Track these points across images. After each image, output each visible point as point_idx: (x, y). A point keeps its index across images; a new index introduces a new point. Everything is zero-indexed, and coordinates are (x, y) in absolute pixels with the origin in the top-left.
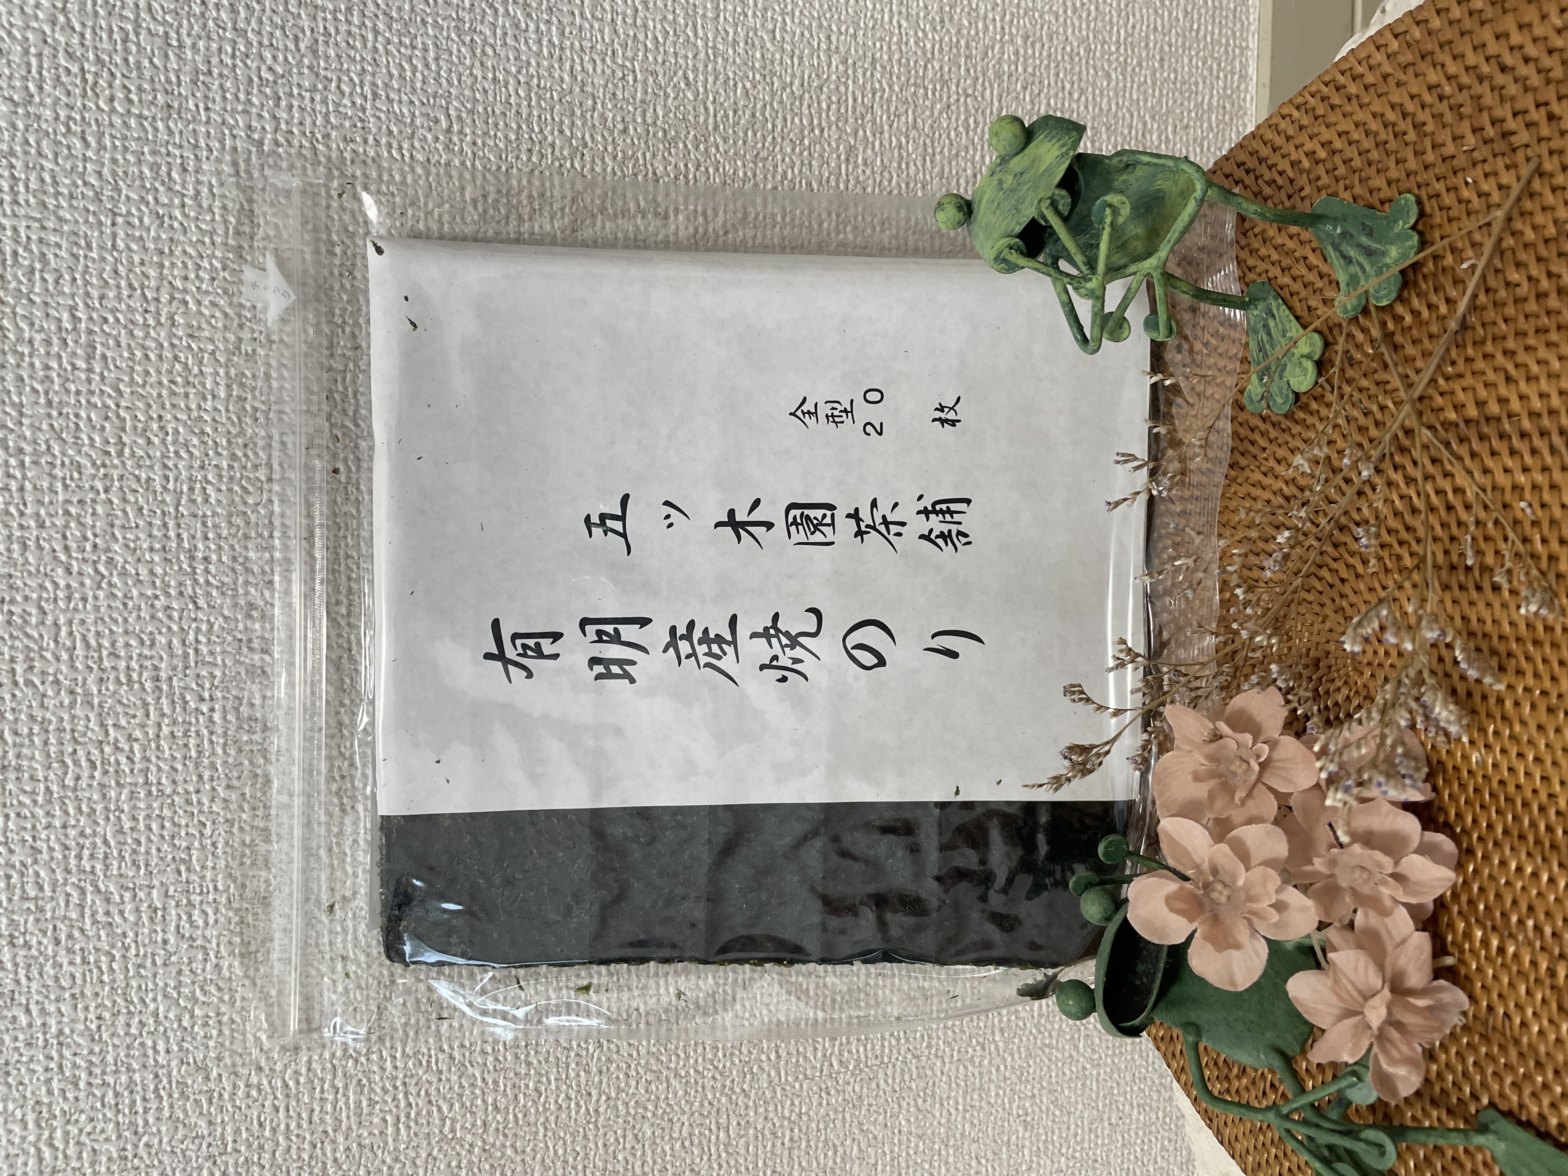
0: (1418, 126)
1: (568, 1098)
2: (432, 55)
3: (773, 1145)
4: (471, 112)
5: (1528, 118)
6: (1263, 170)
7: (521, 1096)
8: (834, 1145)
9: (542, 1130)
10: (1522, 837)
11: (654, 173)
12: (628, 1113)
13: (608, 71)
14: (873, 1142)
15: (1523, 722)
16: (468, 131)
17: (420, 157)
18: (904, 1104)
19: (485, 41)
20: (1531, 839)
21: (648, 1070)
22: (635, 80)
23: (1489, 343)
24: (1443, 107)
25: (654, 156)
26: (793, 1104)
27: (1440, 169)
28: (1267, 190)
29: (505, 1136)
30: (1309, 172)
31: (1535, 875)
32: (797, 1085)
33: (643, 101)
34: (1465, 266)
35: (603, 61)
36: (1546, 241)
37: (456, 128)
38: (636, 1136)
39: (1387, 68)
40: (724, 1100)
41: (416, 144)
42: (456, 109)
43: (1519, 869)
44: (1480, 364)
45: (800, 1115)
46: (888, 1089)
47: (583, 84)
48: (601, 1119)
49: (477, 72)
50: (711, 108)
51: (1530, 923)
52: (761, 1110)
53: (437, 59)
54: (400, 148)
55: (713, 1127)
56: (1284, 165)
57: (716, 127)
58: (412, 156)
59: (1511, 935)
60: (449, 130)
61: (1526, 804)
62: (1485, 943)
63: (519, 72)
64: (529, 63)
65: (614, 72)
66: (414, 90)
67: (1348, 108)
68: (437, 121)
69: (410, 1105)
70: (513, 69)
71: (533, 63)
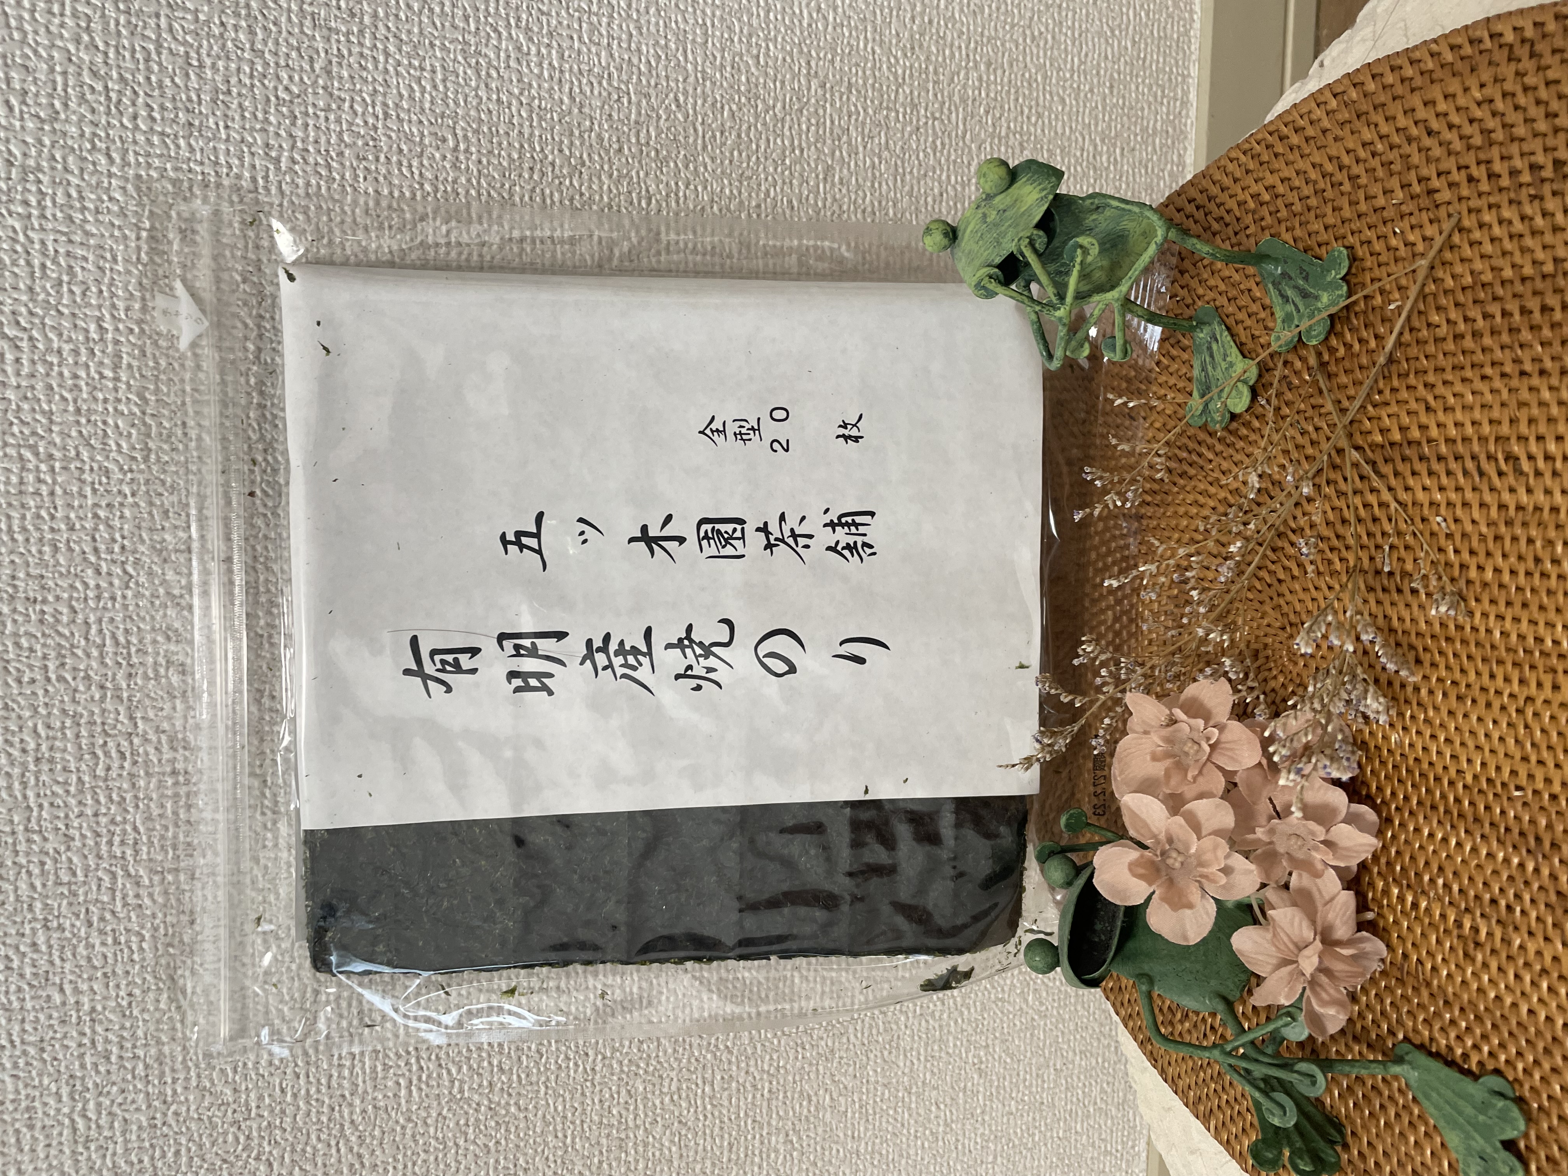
0: (1352, 178)
1: (568, 1058)
2: (439, 76)
3: (754, 1097)
4: (477, 132)
5: (1451, 178)
6: (1212, 206)
7: (524, 1058)
8: (809, 1096)
9: (543, 1089)
10: (1434, 807)
11: (647, 191)
12: (622, 1071)
13: (604, 94)
14: (844, 1092)
15: (1436, 708)
16: (473, 149)
17: (428, 175)
18: (872, 1056)
19: (489, 63)
20: (1442, 809)
22: (630, 102)
23: (1412, 376)
24: (1375, 163)
25: (647, 174)
26: (771, 1059)
27: (1373, 219)
28: (1216, 226)
29: (510, 1095)
30: (1254, 212)
31: (1445, 840)
32: (776, 1042)
33: (637, 122)
34: (1392, 307)
35: (600, 83)
36: (1463, 289)
37: (462, 147)
38: (629, 1092)
39: (1326, 123)
40: (709, 1056)
41: (425, 162)
42: (463, 129)
43: (1431, 835)
44: (1404, 394)
45: (778, 1069)
46: (858, 1043)
47: (581, 106)
48: (598, 1077)
49: (482, 93)
50: (700, 129)
51: (1440, 881)
52: (743, 1065)
53: (444, 81)
54: (410, 166)
55: (700, 1082)
56: (1232, 204)
57: (704, 147)
58: (421, 174)
59: (1423, 892)
60: (456, 149)
61: (1437, 779)
62: (1401, 899)
63: (521, 94)
64: (530, 85)
65: (610, 94)
66: (423, 110)
67: (1291, 157)
68: (444, 140)
69: (422, 1068)
70: (516, 91)
71: (535, 84)
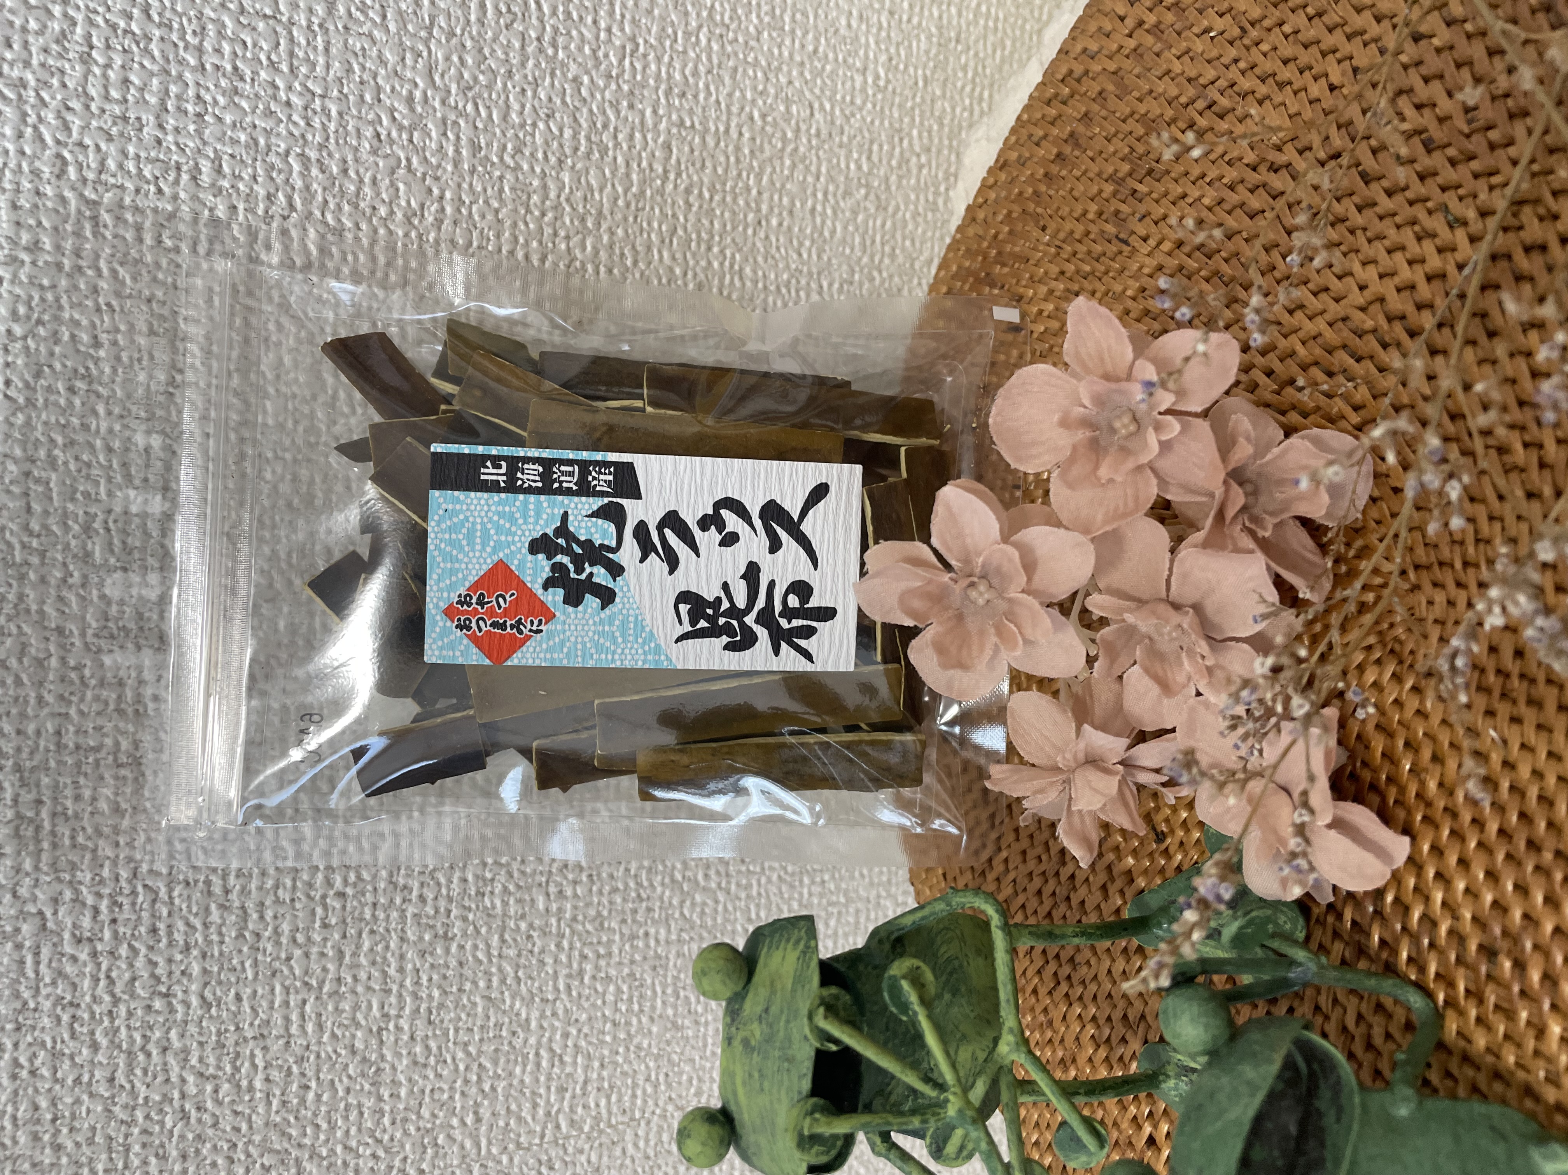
21: (265, 1148)
